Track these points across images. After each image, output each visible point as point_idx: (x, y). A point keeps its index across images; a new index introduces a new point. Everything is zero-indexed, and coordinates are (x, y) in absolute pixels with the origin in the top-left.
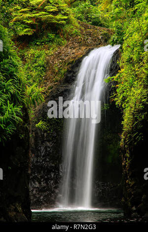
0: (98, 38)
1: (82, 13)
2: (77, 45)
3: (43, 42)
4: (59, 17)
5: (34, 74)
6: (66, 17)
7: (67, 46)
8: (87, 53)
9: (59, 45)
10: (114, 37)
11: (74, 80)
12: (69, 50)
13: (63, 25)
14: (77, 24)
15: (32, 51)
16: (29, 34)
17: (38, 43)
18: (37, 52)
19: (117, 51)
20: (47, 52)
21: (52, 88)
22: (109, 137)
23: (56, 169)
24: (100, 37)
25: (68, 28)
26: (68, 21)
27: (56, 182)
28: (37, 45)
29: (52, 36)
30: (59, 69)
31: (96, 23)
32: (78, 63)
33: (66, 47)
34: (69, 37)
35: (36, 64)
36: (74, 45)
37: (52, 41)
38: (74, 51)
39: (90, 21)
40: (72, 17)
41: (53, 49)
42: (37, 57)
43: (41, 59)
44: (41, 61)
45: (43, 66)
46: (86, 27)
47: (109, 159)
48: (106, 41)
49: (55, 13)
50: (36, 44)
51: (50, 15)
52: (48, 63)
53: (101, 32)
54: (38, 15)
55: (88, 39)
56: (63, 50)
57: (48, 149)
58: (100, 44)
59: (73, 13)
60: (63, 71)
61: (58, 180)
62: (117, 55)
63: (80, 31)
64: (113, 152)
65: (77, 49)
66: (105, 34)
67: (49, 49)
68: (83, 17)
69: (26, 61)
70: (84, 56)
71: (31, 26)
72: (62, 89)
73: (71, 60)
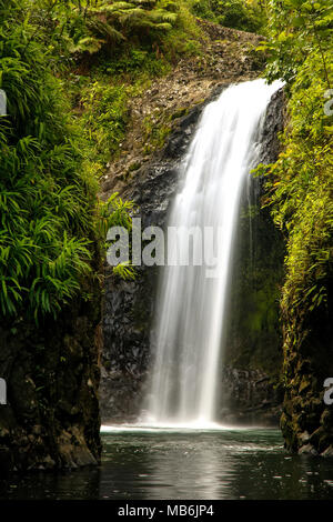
0: (239, 61)
2: (192, 75)
3: (119, 67)
4: (157, 13)
5: (101, 136)
6: (172, 16)
7: (171, 78)
8: (215, 95)
9: (156, 74)
11: (184, 152)
12: (176, 87)
13: (164, 31)
14: (195, 29)
15: (97, 87)
16: (92, 50)
17: (109, 70)
18: (109, 89)
19: (279, 94)
20: (130, 89)
21: (136, 167)
22: (256, 274)
23: (144, 340)
24: (243, 58)
25: (174, 39)
26: (177, 25)
27: (142, 368)
28: (109, 74)
29: (140, 55)
30: (155, 128)
32: (191, 117)
33: (168, 79)
34: (177, 56)
35: (106, 116)
36: (187, 75)
37: (139, 65)
38: (187, 89)
39: (222, 13)
40: (185, 11)
41: (142, 83)
42: (108, 100)
43: (117, 104)
44: (115, 110)
45: (120, 120)
46: (213, 32)
47: (256, 323)
48: (255, 67)
49: (148, 6)
50: (105, 72)
51: (138, 10)
52: (129, 114)
53: (243, 45)
54: (111, 7)
55: (216, 63)
56: (163, 87)
57: (128, 298)
58: (242, 74)
60: (161, 133)
61: (144, 364)
62: (279, 99)
63: (200, 44)
64: (263, 306)
65: (192, 84)
66: (253, 52)
67: (133, 84)
68: (207, 4)
69: (82, 108)
70: (208, 101)
71: (97, 32)
72: (159, 171)
73: (179, 109)
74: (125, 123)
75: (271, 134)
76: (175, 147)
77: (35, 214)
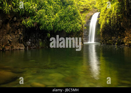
4: (88, 7)
16: (83, 11)
21: (87, 21)
22: (97, 30)
23: (88, 36)
25: (90, 9)
26: (90, 8)
29: (87, 11)
30: (88, 17)
31: (95, 8)
34: (90, 11)
35: (84, 17)
37: (87, 12)
40: (91, 7)
41: (87, 14)
43: (85, 15)
46: (93, 9)
47: (98, 34)
49: (87, 7)
50: (84, 13)
53: (96, 10)
54: (84, 7)
55: (94, 11)
57: (86, 32)
58: (96, 12)
59: (91, 6)
61: (88, 38)
62: (99, 14)
69: (82, 16)
71: (83, 9)
72: (89, 21)
74: (86, 17)
75: (99, 17)
76: (90, 18)
77: (76, 22)
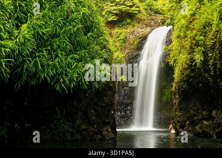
1: (148, 6)
2: (144, 26)
3: (123, 25)
4: (133, 8)
5: (118, 44)
6: (138, 9)
7: (138, 27)
8: (151, 32)
9: (134, 26)
10: (168, 21)
11: (142, 48)
12: (140, 30)
13: (136, 14)
14: (145, 13)
15: (116, 30)
16: (115, 19)
18: (120, 31)
19: (170, 30)
20: (126, 31)
21: (128, 53)
22: (164, 84)
23: (131, 104)
24: (159, 21)
25: (139, 16)
26: (139, 12)
27: (131, 112)
28: (120, 26)
29: (129, 21)
30: (133, 42)
31: (157, 12)
32: (144, 38)
34: (139, 21)
35: (119, 39)
37: (129, 24)
39: (153, 11)
40: (141, 9)
41: (130, 29)
42: (120, 34)
43: (122, 35)
44: (122, 37)
45: (123, 40)
46: (150, 15)
48: (163, 23)
49: (131, 6)
51: (128, 8)
52: (126, 38)
53: (159, 18)
54: (120, 7)
55: (151, 22)
56: (136, 30)
57: (126, 92)
58: (159, 25)
59: (142, 6)
60: (135, 43)
62: (170, 33)
63: (146, 17)
64: (167, 93)
65: (144, 28)
66: (162, 19)
67: (127, 29)
68: (148, 8)
69: (112, 36)
70: (149, 33)
71: (116, 15)
72: (135, 54)
73: (141, 36)
74: (125, 40)
75: (168, 42)
76: (140, 47)
